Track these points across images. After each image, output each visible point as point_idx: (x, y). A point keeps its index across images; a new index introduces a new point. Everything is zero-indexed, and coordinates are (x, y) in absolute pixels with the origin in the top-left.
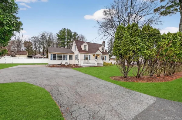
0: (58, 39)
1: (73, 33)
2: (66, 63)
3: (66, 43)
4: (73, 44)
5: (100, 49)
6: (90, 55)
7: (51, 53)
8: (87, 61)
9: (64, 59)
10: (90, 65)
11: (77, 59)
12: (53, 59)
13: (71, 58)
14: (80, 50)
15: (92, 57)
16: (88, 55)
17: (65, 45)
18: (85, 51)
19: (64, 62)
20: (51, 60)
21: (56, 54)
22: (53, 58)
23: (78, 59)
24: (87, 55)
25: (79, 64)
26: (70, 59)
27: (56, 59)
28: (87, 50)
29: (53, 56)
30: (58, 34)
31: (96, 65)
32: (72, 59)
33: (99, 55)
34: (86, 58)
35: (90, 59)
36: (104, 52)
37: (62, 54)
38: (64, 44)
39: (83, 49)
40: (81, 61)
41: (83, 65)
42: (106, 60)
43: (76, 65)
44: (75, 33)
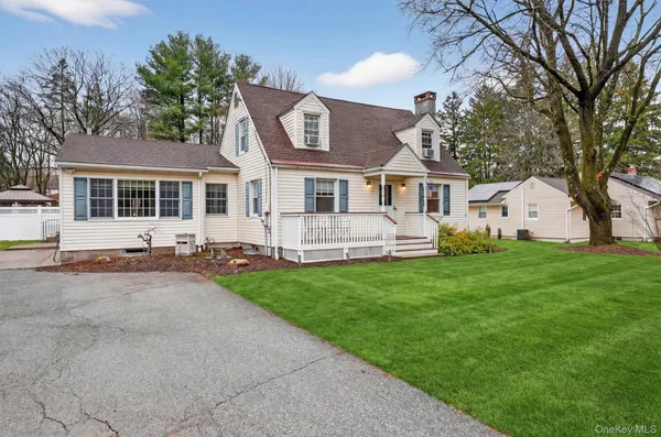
0: (146, 94)
1: (232, 63)
2: (183, 239)
3: (193, 120)
4: (232, 110)
5: (411, 137)
6: (344, 183)
7: (77, 170)
8: (323, 220)
9: (170, 210)
10: (346, 246)
11: (256, 211)
12: (94, 214)
13: (217, 202)
14: (279, 149)
15: (360, 192)
16: (332, 181)
17: (189, 132)
18: (311, 156)
19: (165, 232)
20: (79, 216)
21: (115, 178)
22: (93, 203)
23: (265, 208)
24: (325, 181)
25: (275, 244)
26: (208, 211)
27: (110, 214)
28: (324, 144)
29: (93, 193)
30: (141, 70)
31: (389, 247)
32: (224, 211)
33: (403, 180)
34: (322, 204)
35: (344, 210)
36: (437, 157)
37: (158, 180)
38: (181, 127)
39: (298, 141)
40: (287, 222)
41: (300, 248)
42: (447, 212)
43: (255, 247)
44: (243, 62)
